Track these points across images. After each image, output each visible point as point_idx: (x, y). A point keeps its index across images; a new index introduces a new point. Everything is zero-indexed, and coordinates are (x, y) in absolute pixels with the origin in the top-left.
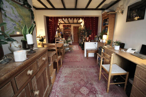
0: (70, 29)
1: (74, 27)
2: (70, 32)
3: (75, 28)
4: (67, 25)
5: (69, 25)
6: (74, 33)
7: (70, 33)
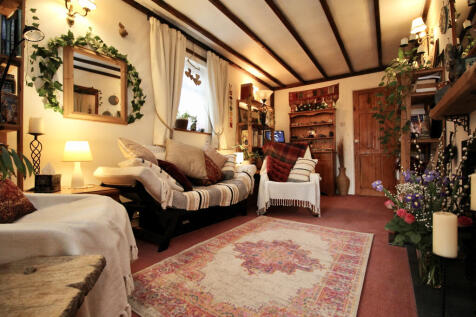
0: (332, 112)
1: (357, 94)
2: (332, 125)
3: (369, 101)
4: (315, 92)
5: (323, 91)
6: (357, 134)
7: (332, 134)
